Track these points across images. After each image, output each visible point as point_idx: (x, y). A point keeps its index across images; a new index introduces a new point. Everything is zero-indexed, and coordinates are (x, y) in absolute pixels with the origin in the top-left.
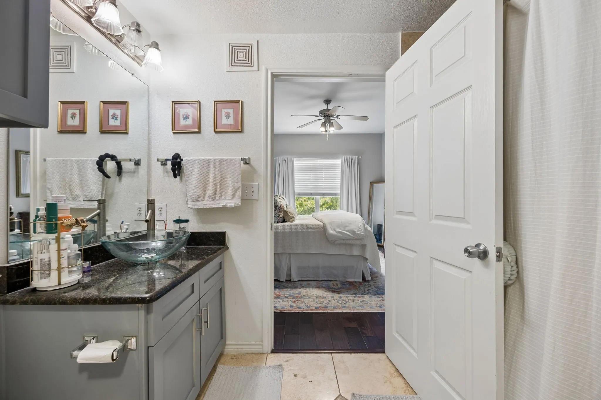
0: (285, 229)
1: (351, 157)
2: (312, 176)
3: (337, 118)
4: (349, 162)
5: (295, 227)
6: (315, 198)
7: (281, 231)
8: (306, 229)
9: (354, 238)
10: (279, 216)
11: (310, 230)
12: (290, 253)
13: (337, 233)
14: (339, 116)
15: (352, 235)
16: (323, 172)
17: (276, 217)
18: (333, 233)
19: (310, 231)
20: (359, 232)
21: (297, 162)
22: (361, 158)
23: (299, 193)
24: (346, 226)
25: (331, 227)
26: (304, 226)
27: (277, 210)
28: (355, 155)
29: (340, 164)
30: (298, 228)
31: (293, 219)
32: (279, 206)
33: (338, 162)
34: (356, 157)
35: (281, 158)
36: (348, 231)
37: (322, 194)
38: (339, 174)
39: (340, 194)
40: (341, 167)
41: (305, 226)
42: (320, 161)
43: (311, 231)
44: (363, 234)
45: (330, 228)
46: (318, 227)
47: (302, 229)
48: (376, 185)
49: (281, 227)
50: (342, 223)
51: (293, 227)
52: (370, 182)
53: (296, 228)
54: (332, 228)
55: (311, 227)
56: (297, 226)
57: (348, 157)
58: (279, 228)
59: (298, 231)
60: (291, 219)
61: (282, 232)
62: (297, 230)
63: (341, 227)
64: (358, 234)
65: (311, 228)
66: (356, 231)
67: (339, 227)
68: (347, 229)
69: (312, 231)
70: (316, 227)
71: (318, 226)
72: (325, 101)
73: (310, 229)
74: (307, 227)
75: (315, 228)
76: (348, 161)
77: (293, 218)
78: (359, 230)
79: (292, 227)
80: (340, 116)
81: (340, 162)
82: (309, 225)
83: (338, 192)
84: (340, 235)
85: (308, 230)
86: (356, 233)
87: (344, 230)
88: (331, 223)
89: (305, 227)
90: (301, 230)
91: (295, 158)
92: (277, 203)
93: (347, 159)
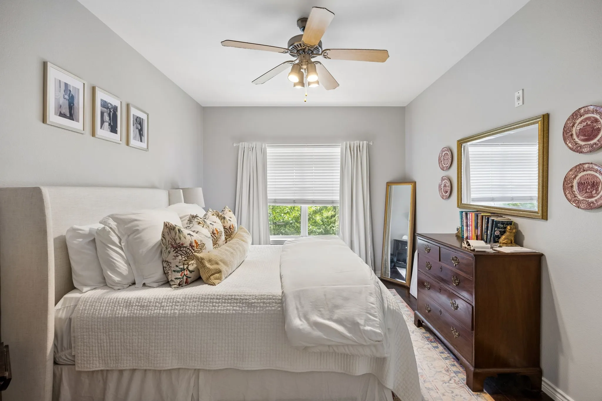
0: (186, 309)
1: (357, 143)
2: (296, 173)
3: (325, 57)
4: (354, 152)
5: (213, 302)
6: (301, 207)
7: (175, 313)
8: (239, 307)
9: (356, 342)
10: (184, 270)
11: (247, 311)
12: (197, 371)
13: (311, 326)
14: (327, 51)
15: (350, 333)
16: (312, 167)
17: (178, 272)
18: (301, 327)
19: (247, 314)
20: (368, 326)
21: (270, 151)
22: (372, 144)
23: (275, 199)
24: (336, 307)
25: (299, 306)
26: (235, 299)
27: (181, 255)
28: (363, 141)
29: (340, 154)
30: (219, 306)
31: (217, 275)
32: (187, 244)
33: (337, 151)
34: (365, 142)
35: (246, 144)
36: (339, 322)
37: (311, 202)
38: (338, 170)
39: (339, 202)
40: (341, 159)
41: (237, 299)
42: (307, 150)
43: (251, 314)
44: (380, 333)
45: (296, 312)
46: (269, 303)
47: (229, 309)
48: (394, 187)
49: (178, 302)
50: (325, 295)
51: (207, 302)
52: (387, 183)
53: (215, 306)
54: (300, 309)
55: (252, 303)
56: (217, 299)
57: (352, 143)
58: (172, 306)
59: (218, 313)
60: (212, 277)
61: (179, 317)
62: (215, 310)
63: (321, 309)
64: (367, 331)
65: (250, 305)
66: (361, 322)
67: (316, 307)
68: (339, 313)
69: (253, 314)
70: (264, 303)
71: (270, 299)
72: (300, 22)
73: (248, 307)
74: (243, 303)
75: (260, 307)
76: (352, 149)
77: (218, 273)
78: (370, 319)
79: (204, 302)
80: (329, 50)
81: (340, 151)
82: (247, 298)
83: (337, 198)
84: (317, 333)
85: (242, 310)
86: (362, 327)
87: (330, 319)
88: (299, 296)
89: (237, 303)
90: (227, 310)
91: (267, 144)
92: (182, 238)
93: (350, 147)
